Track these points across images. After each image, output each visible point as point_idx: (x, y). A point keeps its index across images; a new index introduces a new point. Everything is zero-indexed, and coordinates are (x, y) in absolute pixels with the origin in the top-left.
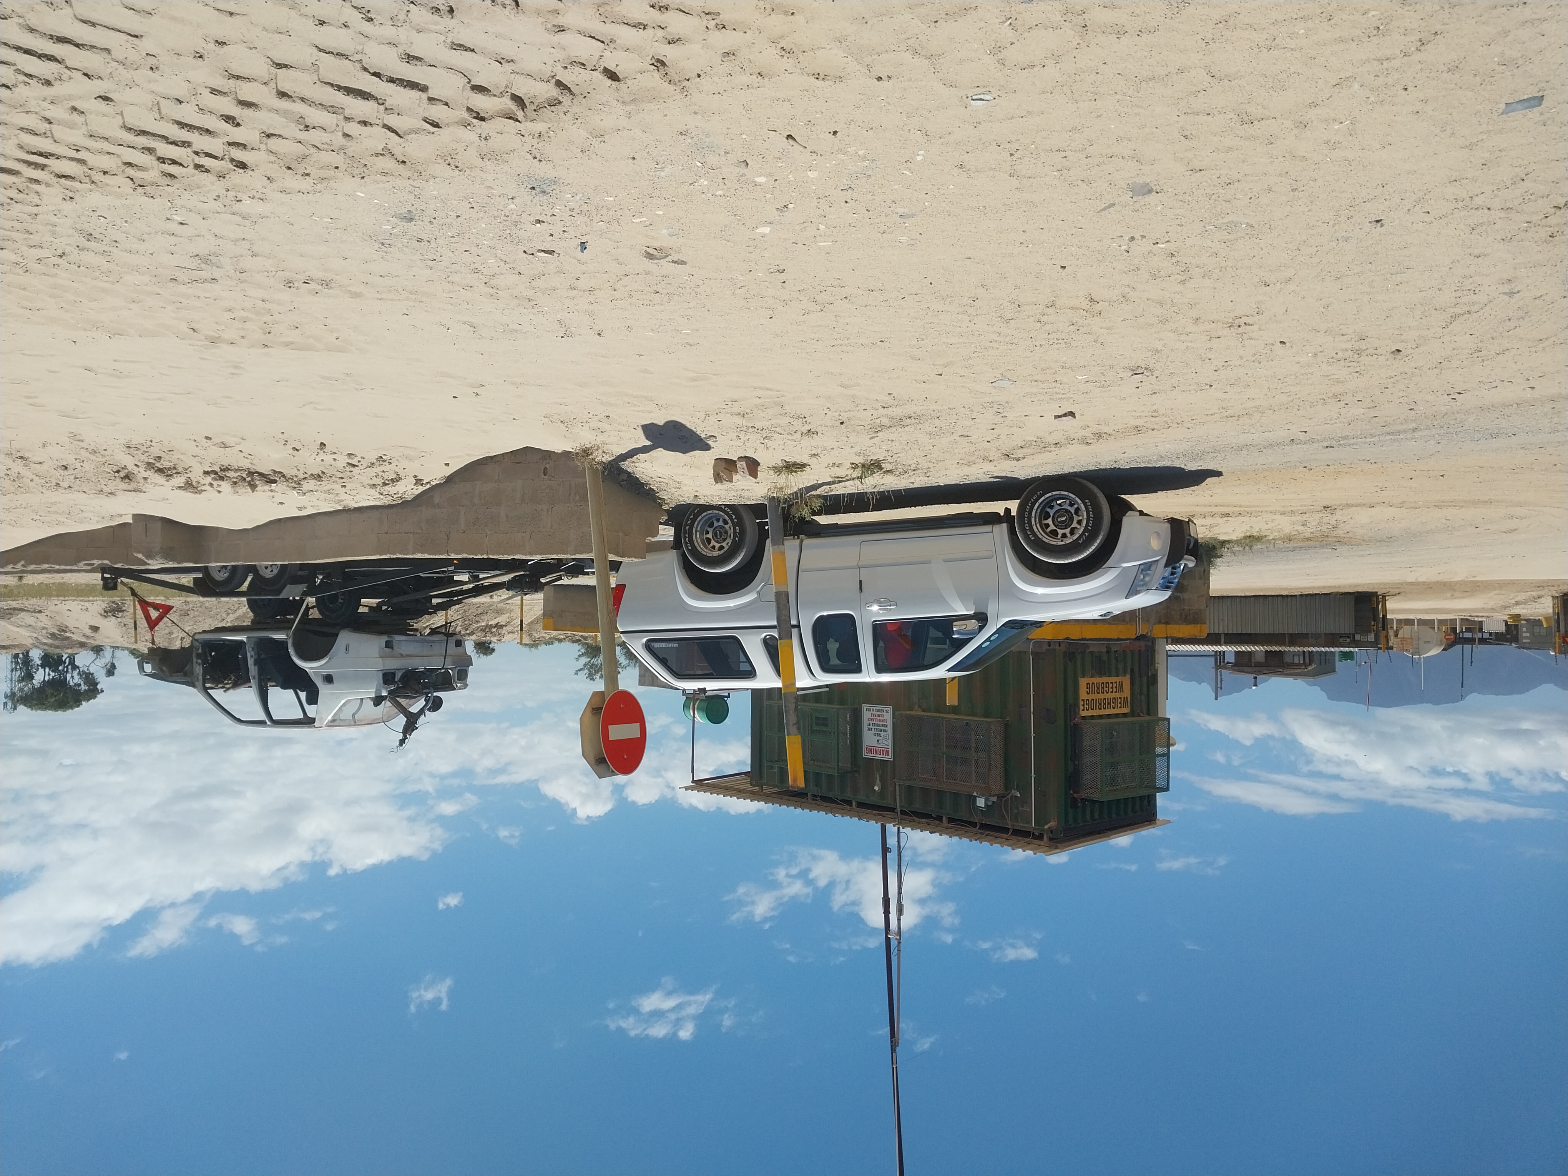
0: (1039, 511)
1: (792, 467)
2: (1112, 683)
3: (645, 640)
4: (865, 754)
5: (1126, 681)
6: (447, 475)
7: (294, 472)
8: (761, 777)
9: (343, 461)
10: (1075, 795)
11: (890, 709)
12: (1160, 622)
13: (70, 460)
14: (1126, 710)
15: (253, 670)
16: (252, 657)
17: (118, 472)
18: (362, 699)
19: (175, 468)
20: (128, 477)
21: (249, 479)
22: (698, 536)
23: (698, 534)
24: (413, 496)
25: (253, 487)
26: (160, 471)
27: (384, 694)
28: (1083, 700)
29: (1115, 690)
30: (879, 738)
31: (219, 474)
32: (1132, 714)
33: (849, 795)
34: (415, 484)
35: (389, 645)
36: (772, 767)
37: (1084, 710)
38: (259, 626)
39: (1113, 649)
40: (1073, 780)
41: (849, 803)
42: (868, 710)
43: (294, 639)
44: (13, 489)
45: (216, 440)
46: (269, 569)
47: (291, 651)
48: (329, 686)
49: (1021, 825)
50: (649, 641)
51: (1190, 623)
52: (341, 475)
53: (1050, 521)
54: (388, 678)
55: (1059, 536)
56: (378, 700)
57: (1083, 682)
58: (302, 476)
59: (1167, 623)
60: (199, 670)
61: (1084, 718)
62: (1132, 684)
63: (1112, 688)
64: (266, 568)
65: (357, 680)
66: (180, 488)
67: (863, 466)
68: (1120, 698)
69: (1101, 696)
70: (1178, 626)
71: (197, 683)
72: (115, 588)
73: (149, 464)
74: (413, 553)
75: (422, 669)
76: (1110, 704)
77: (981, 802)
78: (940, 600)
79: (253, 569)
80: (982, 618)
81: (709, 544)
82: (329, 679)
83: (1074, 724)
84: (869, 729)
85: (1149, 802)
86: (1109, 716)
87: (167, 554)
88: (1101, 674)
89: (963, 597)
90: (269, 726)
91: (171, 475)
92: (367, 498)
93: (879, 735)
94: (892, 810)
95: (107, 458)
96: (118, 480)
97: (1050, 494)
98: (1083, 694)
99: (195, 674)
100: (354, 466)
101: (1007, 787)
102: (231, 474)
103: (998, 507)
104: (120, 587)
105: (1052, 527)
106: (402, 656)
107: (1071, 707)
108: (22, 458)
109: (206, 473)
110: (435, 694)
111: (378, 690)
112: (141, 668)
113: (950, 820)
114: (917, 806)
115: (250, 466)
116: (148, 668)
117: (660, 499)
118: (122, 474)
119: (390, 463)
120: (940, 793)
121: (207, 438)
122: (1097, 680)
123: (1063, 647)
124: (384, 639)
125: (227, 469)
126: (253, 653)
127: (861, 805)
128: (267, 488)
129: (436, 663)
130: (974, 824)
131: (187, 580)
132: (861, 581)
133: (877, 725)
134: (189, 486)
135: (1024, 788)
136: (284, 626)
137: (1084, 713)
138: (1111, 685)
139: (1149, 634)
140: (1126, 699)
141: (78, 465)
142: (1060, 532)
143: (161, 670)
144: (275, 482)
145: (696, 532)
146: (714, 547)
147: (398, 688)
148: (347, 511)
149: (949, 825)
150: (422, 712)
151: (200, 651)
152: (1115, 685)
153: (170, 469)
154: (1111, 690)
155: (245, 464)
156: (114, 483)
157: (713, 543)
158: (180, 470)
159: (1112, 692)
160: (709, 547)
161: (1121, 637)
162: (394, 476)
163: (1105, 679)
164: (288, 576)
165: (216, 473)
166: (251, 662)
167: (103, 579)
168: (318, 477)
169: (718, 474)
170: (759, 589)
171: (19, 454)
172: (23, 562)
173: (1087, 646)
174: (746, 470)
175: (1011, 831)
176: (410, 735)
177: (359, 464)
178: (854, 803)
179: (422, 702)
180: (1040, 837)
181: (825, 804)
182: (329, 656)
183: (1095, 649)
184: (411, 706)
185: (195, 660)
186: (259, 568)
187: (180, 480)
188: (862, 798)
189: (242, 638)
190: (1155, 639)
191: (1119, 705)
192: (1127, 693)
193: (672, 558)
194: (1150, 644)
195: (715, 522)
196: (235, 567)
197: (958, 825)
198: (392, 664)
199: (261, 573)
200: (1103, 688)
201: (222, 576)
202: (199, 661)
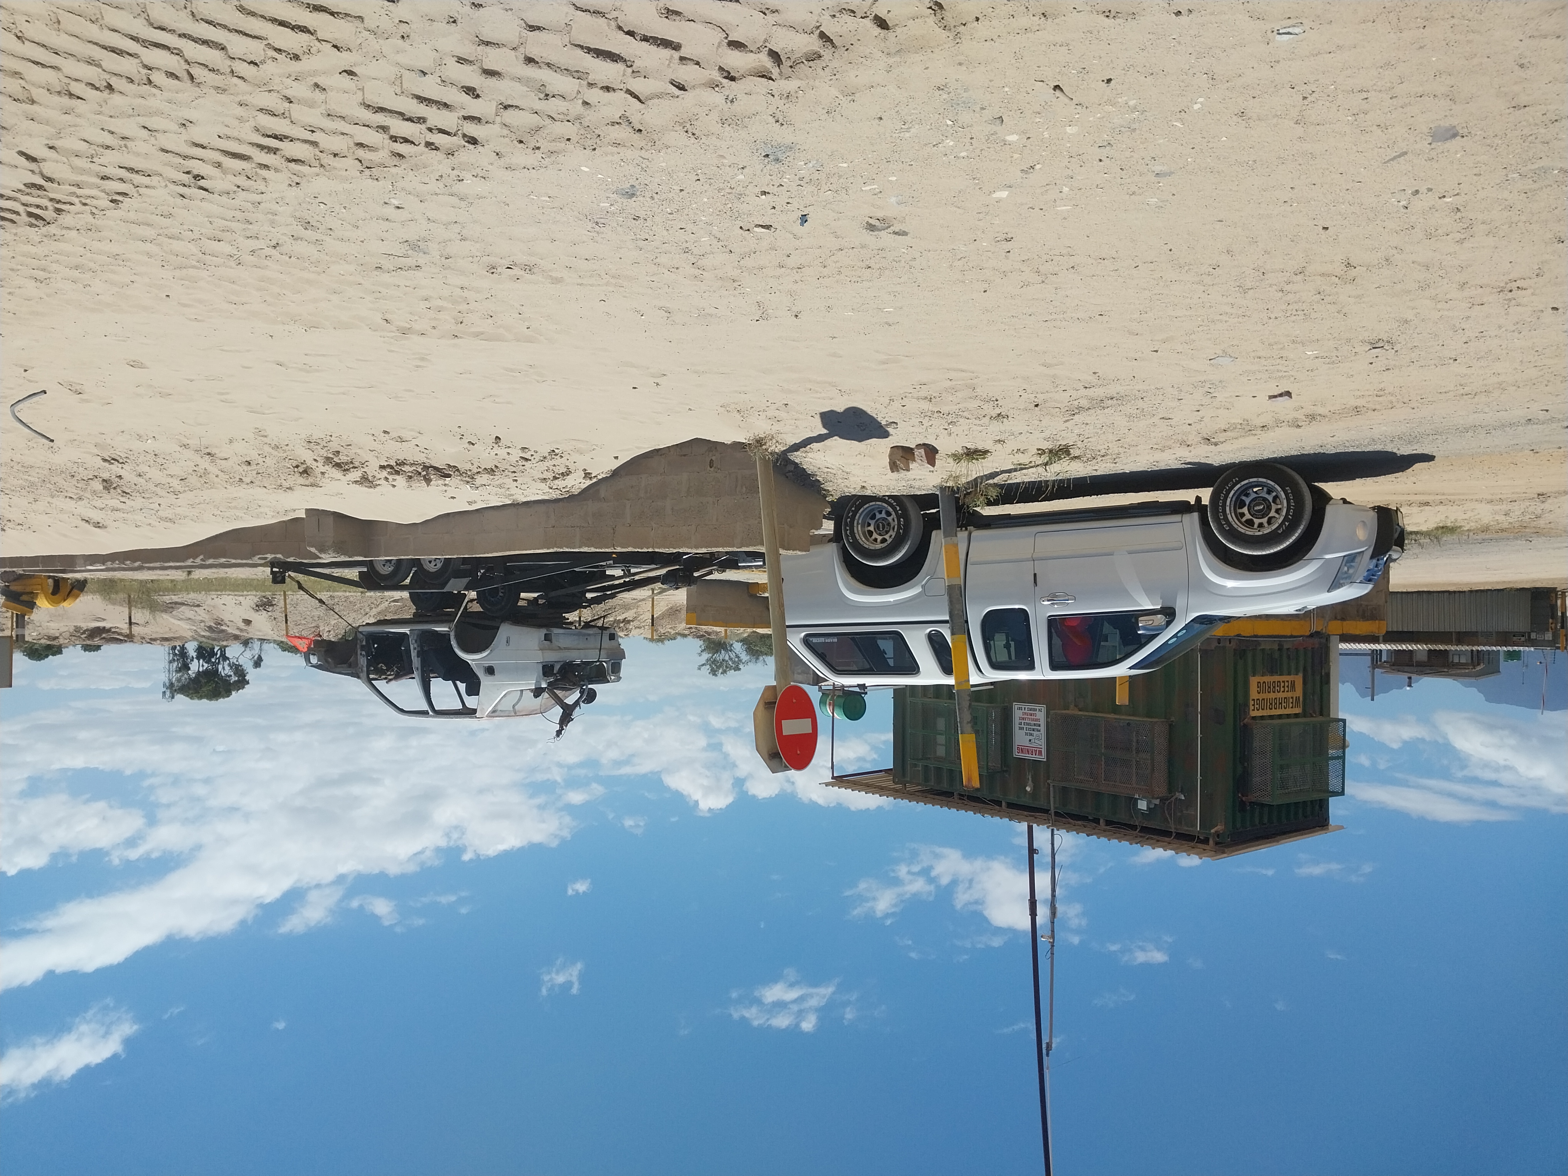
0: (1234, 499)
1: (973, 454)
2: (1283, 682)
3: (803, 634)
4: (1016, 754)
5: (1299, 679)
6: (613, 469)
7: (468, 466)
8: (904, 775)
9: (516, 454)
10: (1244, 799)
11: (1043, 708)
12: (1336, 618)
13: (253, 455)
14: (1298, 710)
15: (416, 662)
16: (415, 649)
17: (297, 467)
18: (522, 691)
19: (352, 463)
20: (306, 472)
21: (424, 473)
22: (860, 529)
23: (859, 526)
24: (580, 490)
25: (428, 481)
26: (338, 465)
27: (544, 685)
28: (1254, 700)
29: (1286, 689)
30: (1031, 737)
31: (395, 468)
32: (1304, 714)
33: (998, 795)
34: (584, 478)
35: (547, 638)
36: (915, 765)
37: (1254, 710)
38: (421, 619)
39: (1286, 647)
40: (1242, 782)
41: (999, 803)
42: (1020, 709)
43: (456, 632)
44: (199, 485)
45: (393, 434)
46: (433, 563)
47: (454, 643)
48: (491, 678)
49: (1185, 829)
50: (807, 635)
51: (1368, 620)
52: (514, 469)
53: (1245, 510)
54: (547, 670)
55: (1256, 526)
56: (538, 692)
57: (1254, 681)
58: (476, 470)
59: (1343, 619)
60: (363, 661)
61: (1254, 718)
62: (1305, 683)
63: (1284, 687)
64: (430, 562)
65: (517, 671)
66: (356, 482)
67: (1051, 451)
68: (1292, 698)
69: (1272, 695)
70: (1354, 623)
71: (361, 675)
72: (283, 581)
73: (328, 458)
74: (580, 547)
75: (578, 661)
76: (1281, 703)
77: (1143, 805)
78: (1123, 593)
79: (417, 563)
80: (1169, 613)
81: (871, 536)
82: (490, 671)
83: (1244, 725)
84: (1021, 728)
85: (1321, 807)
86: (1280, 717)
87: (339, 548)
88: (1272, 672)
89: (1149, 591)
90: (431, 716)
91: (347, 470)
92: (536, 492)
93: (1031, 735)
94: (1046, 811)
95: (288, 453)
96: (297, 475)
97: (1246, 482)
98: (1254, 694)
99: (360, 666)
100: (527, 460)
101: (1171, 789)
102: (406, 468)
103: (1188, 495)
104: (288, 580)
105: (1248, 516)
106: (560, 648)
107: (1241, 707)
108: (209, 454)
109: (382, 467)
110: (590, 686)
111: (538, 682)
112: (308, 660)
113: (1108, 823)
114: (1072, 808)
115: (425, 460)
116: (314, 660)
117: (825, 490)
118: (301, 469)
119: (562, 457)
120: (1098, 795)
121: (385, 432)
122: (1268, 679)
123: (1233, 645)
124: (544, 631)
125: (403, 464)
126: (416, 646)
127: (1011, 805)
128: (441, 482)
129: (591, 656)
130: (1133, 827)
131: (352, 574)
132: (1035, 575)
133: (1028, 724)
134: (365, 480)
135: (1190, 792)
136: (447, 619)
137: (1254, 714)
138: (1282, 684)
139: (1324, 631)
140: (1298, 699)
141: (260, 461)
142: (1257, 521)
143: (327, 661)
144: (449, 476)
145: (858, 524)
146: (876, 540)
147: (556, 680)
148: (515, 505)
149: (1108, 828)
150: (577, 703)
151: (364, 643)
152: (1286, 684)
153: (347, 464)
154: (1282, 689)
155: (421, 458)
156: (294, 478)
157: (875, 535)
158: (357, 464)
159: (1283, 692)
160: (871, 539)
161: (1294, 634)
162: (564, 470)
163: (1276, 678)
164: (451, 569)
165: (392, 467)
166: (414, 654)
167: (272, 572)
168: (491, 471)
169: (894, 463)
170: (923, 583)
171: (208, 451)
172: (201, 557)
173: (1258, 643)
174: (924, 459)
175: (1174, 834)
176: (566, 726)
177: (532, 458)
178: (1004, 804)
179: (577, 695)
180: (1206, 841)
181: (973, 804)
182: (490, 648)
183: (1267, 647)
184: (566, 697)
185: (359, 652)
186: (422, 562)
187: (356, 475)
188: (1012, 798)
189: (406, 630)
190: (1329, 635)
191: (1291, 705)
192: (1299, 692)
193: (832, 549)
194: (1324, 641)
195: (877, 514)
196: (399, 561)
197: (1118, 828)
198: (552, 657)
199: (425, 567)
200: (1274, 687)
201: (387, 570)
202: (364, 653)
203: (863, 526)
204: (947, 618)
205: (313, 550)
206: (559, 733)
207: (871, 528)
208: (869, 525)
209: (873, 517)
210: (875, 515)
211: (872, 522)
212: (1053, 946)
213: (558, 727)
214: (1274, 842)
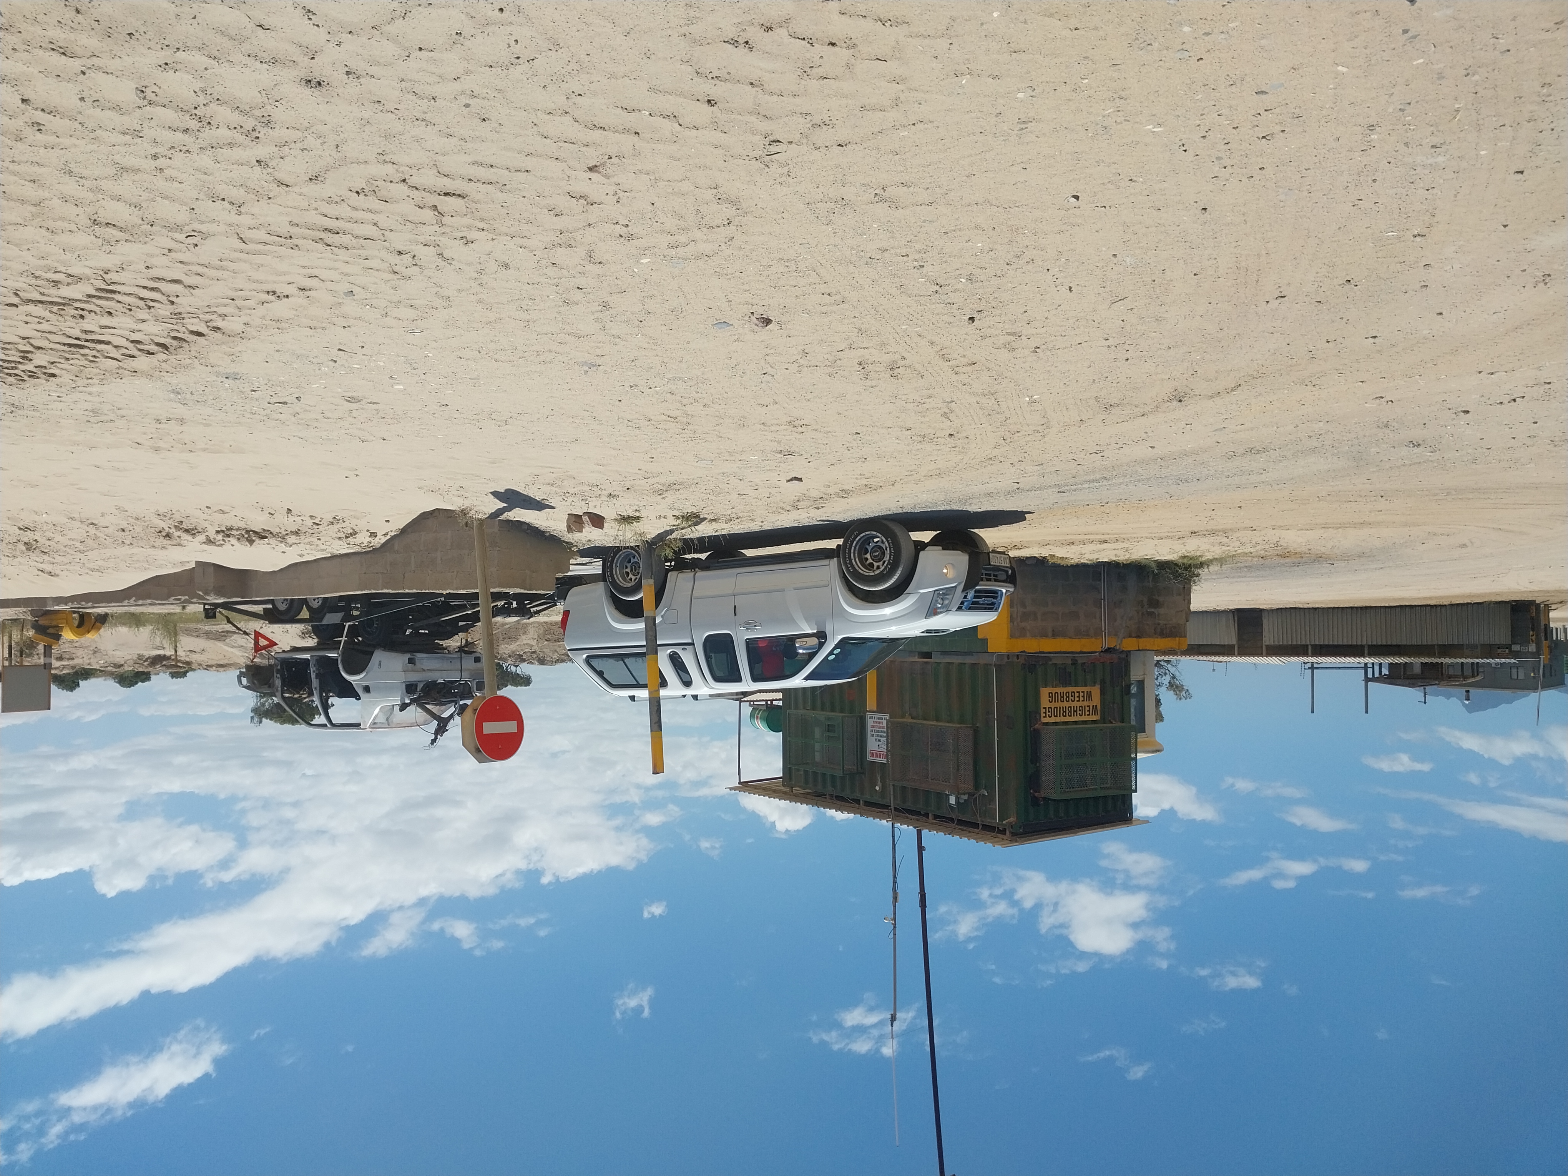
0: (857, 547)
1: (626, 520)
2: (1079, 692)
3: (585, 656)
4: (870, 758)
5: (1096, 691)
6: (401, 528)
7: (278, 530)
8: (790, 778)
9: (309, 522)
10: (1036, 794)
11: (887, 716)
12: (1130, 636)
13: (124, 524)
14: (1094, 718)
15: (315, 683)
16: (314, 672)
17: (160, 532)
18: (393, 705)
19: (196, 529)
20: (168, 536)
21: (246, 536)
22: (618, 570)
23: (618, 569)
24: (380, 545)
25: (251, 542)
26: (187, 531)
27: (407, 701)
28: (1045, 708)
29: (1082, 699)
30: (879, 743)
31: (227, 532)
32: (1103, 720)
33: (857, 795)
34: (370, 536)
35: (411, 661)
36: (798, 770)
37: (1045, 717)
38: (322, 647)
39: (1080, 662)
40: (1033, 780)
41: (857, 801)
42: (871, 718)
43: (342, 657)
44: (96, 546)
45: (214, 508)
46: (317, 601)
47: (340, 666)
48: (368, 695)
49: (988, 821)
50: (588, 657)
51: (1166, 637)
52: (312, 532)
53: (868, 556)
54: (410, 688)
55: (875, 568)
56: (403, 707)
57: (1045, 692)
58: (284, 533)
59: (1138, 637)
60: (278, 683)
61: (1047, 724)
62: (1103, 692)
63: (1079, 697)
64: (314, 600)
65: (387, 690)
66: (204, 542)
67: (683, 517)
68: (1089, 706)
69: (1066, 704)
70: (1152, 640)
71: (277, 694)
72: (214, 616)
73: (176, 527)
74: (382, 589)
75: (441, 681)
76: (1076, 711)
77: (952, 800)
78: (791, 621)
79: (305, 602)
81: (628, 576)
82: (367, 689)
83: (1034, 730)
84: (872, 735)
85: (1124, 803)
86: (1076, 723)
87: (219, 592)
88: (1065, 684)
89: (807, 620)
90: (329, 728)
91: (194, 534)
92: (342, 548)
93: (879, 740)
94: (887, 807)
95: (148, 523)
96: (162, 538)
97: (864, 534)
98: (1045, 702)
99: (276, 686)
100: (318, 524)
101: (977, 787)
102: (234, 532)
103: (832, 544)
104: (218, 614)
105: (870, 561)
106: (424, 670)
107: (1032, 714)
108: (92, 524)
109: (218, 532)
111: (402, 699)
112: (240, 681)
113: (936, 817)
114: (909, 805)
115: (246, 526)
116: (244, 681)
117: (567, 543)
118: (164, 534)
119: (344, 522)
120: (927, 793)
121: (208, 507)
122: (1059, 690)
123: (1021, 660)
124: (408, 656)
125: (231, 529)
126: (314, 669)
127: (868, 804)
128: (262, 541)
129: (454, 677)
130: (952, 820)
131: (259, 609)
132: (735, 606)
133: (877, 731)
134: (209, 541)
135: (990, 788)
136: (335, 647)
137: (1045, 720)
138: (1077, 695)
139: (1118, 647)
140: (1094, 707)
141: (131, 528)
142: (876, 564)
143: (254, 683)
144: (266, 537)
145: (616, 566)
146: (631, 579)
147: (420, 697)
148: (334, 557)
149: (934, 821)
150: (451, 717)
151: (279, 667)
152: (1082, 694)
153: (193, 530)
154: (1077, 699)
155: (242, 525)
156: (160, 540)
157: (631, 576)
158: (200, 530)
159: (1079, 701)
160: (628, 579)
161: (1085, 650)
162: (352, 531)
163: (1070, 689)
164: (329, 605)
165: (223, 532)
166: (313, 676)
167: (205, 609)
168: (297, 533)
169: (570, 526)
170: (663, 613)
171: (89, 521)
172: (134, 598)
173: (1050, 659)
174: (590, 523)
175: (980, 826)
176: (442, 736)
177: (321, 523)
178: (861, 802)
180: (1003, 832)
181: (840, 803)
182: (366, 670)
183: (1059, 662)
185: (275, 674)
186: (308, 600)
187: (202, 538)
188: (867, 797)
189: (307, 656)
190: (1128, 653)
191: (1087, 713)
192: (1096, 700)
193: (599, 588)
194: (1123, 656)
195: (632, 559)
196: (291, 600)
197: (942, 821)
198: (413, 677)
199: (310, 604)
200: (1068, 697)
201: (282, 607)
202: (279, 675)
203: (621, 568)
204: (645, 644)
205: (201, 593)
206: (434, 741)
207: (628, 570)
208: (627, 567)
209: (629, 561)
210: (630, 560)
211: (629, 565)
212: (895, 927)
213: (433, 737)
214: (1071, 833)
